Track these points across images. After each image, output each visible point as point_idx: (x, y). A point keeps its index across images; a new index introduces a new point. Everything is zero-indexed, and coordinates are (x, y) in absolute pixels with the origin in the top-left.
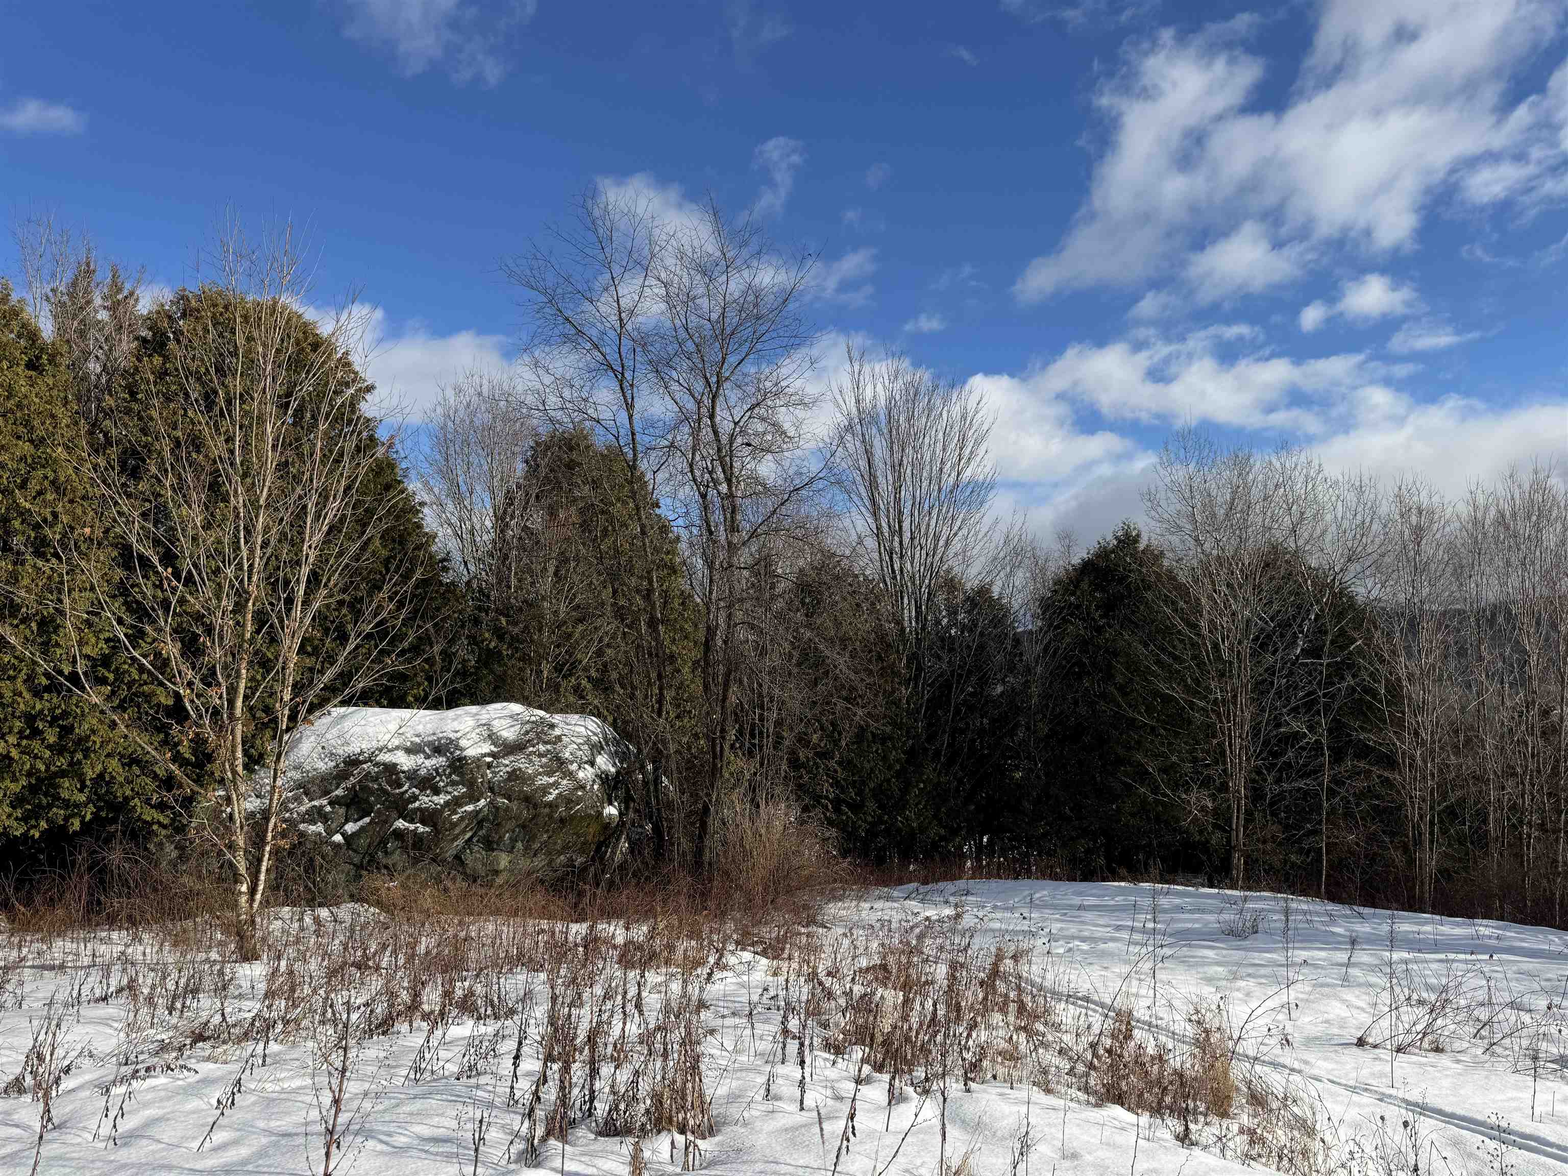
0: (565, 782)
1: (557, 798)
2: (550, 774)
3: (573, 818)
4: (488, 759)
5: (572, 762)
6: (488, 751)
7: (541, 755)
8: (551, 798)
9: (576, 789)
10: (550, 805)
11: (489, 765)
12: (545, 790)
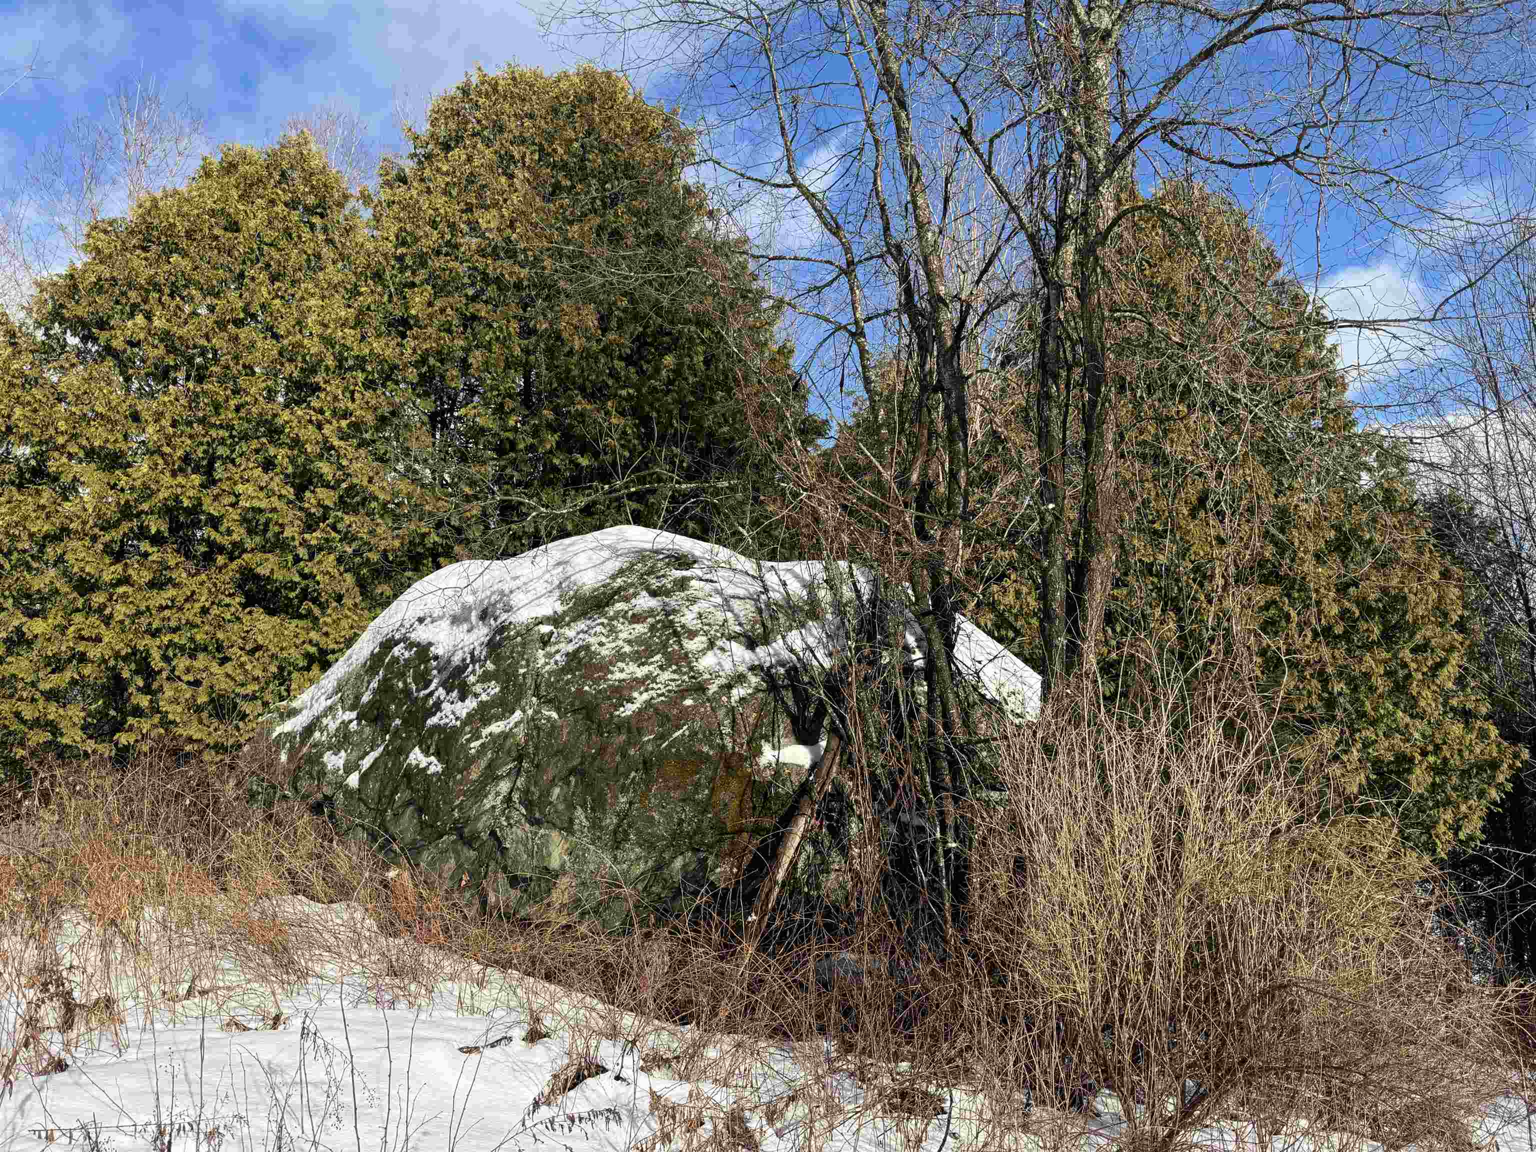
0: (666, 676)
1: (640, 712)
2: (640, 658)
3: (662, 757)
4: (545, 629)
5: (692, 634)
6: (549, 612)
7: (636, 619)
8: (628, 710)
9: (683, 693)
10: (625, 725)
11: (545, 641)
12: (621, 693)
